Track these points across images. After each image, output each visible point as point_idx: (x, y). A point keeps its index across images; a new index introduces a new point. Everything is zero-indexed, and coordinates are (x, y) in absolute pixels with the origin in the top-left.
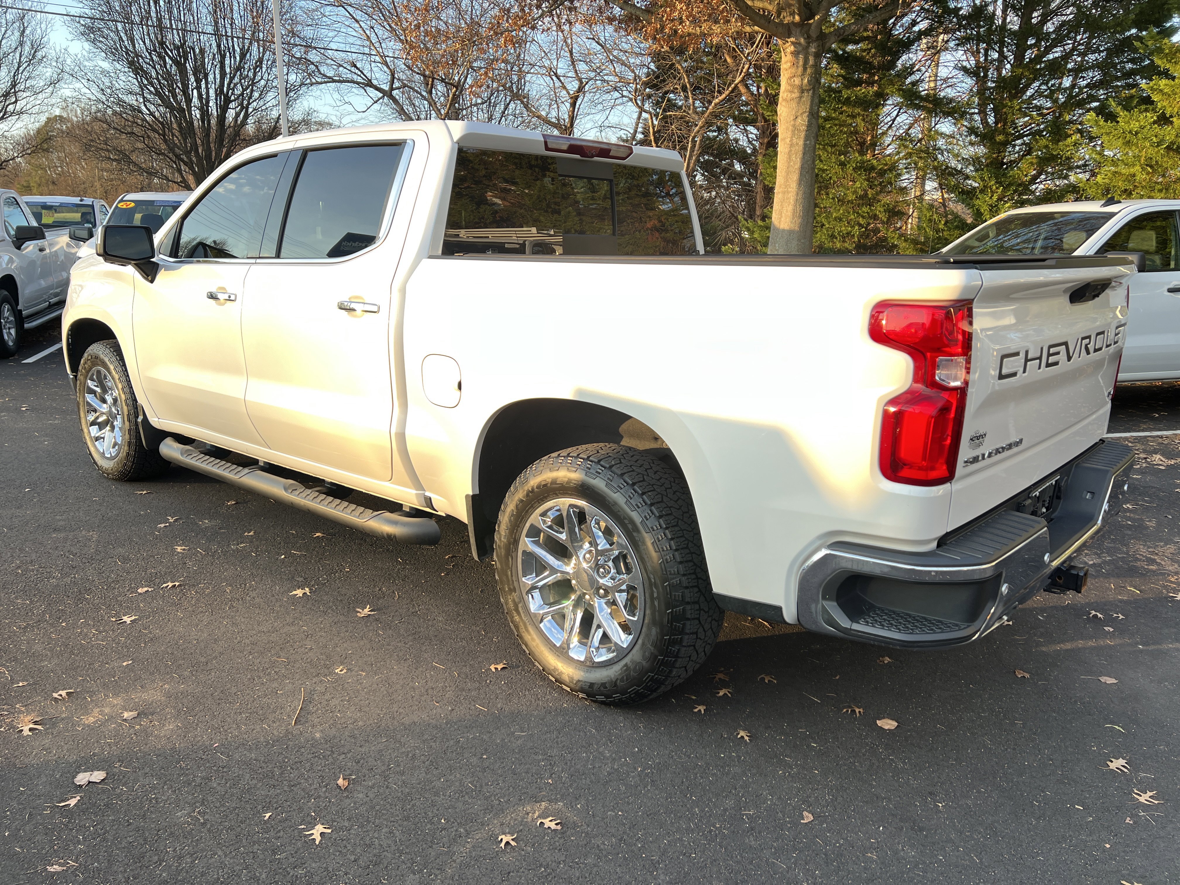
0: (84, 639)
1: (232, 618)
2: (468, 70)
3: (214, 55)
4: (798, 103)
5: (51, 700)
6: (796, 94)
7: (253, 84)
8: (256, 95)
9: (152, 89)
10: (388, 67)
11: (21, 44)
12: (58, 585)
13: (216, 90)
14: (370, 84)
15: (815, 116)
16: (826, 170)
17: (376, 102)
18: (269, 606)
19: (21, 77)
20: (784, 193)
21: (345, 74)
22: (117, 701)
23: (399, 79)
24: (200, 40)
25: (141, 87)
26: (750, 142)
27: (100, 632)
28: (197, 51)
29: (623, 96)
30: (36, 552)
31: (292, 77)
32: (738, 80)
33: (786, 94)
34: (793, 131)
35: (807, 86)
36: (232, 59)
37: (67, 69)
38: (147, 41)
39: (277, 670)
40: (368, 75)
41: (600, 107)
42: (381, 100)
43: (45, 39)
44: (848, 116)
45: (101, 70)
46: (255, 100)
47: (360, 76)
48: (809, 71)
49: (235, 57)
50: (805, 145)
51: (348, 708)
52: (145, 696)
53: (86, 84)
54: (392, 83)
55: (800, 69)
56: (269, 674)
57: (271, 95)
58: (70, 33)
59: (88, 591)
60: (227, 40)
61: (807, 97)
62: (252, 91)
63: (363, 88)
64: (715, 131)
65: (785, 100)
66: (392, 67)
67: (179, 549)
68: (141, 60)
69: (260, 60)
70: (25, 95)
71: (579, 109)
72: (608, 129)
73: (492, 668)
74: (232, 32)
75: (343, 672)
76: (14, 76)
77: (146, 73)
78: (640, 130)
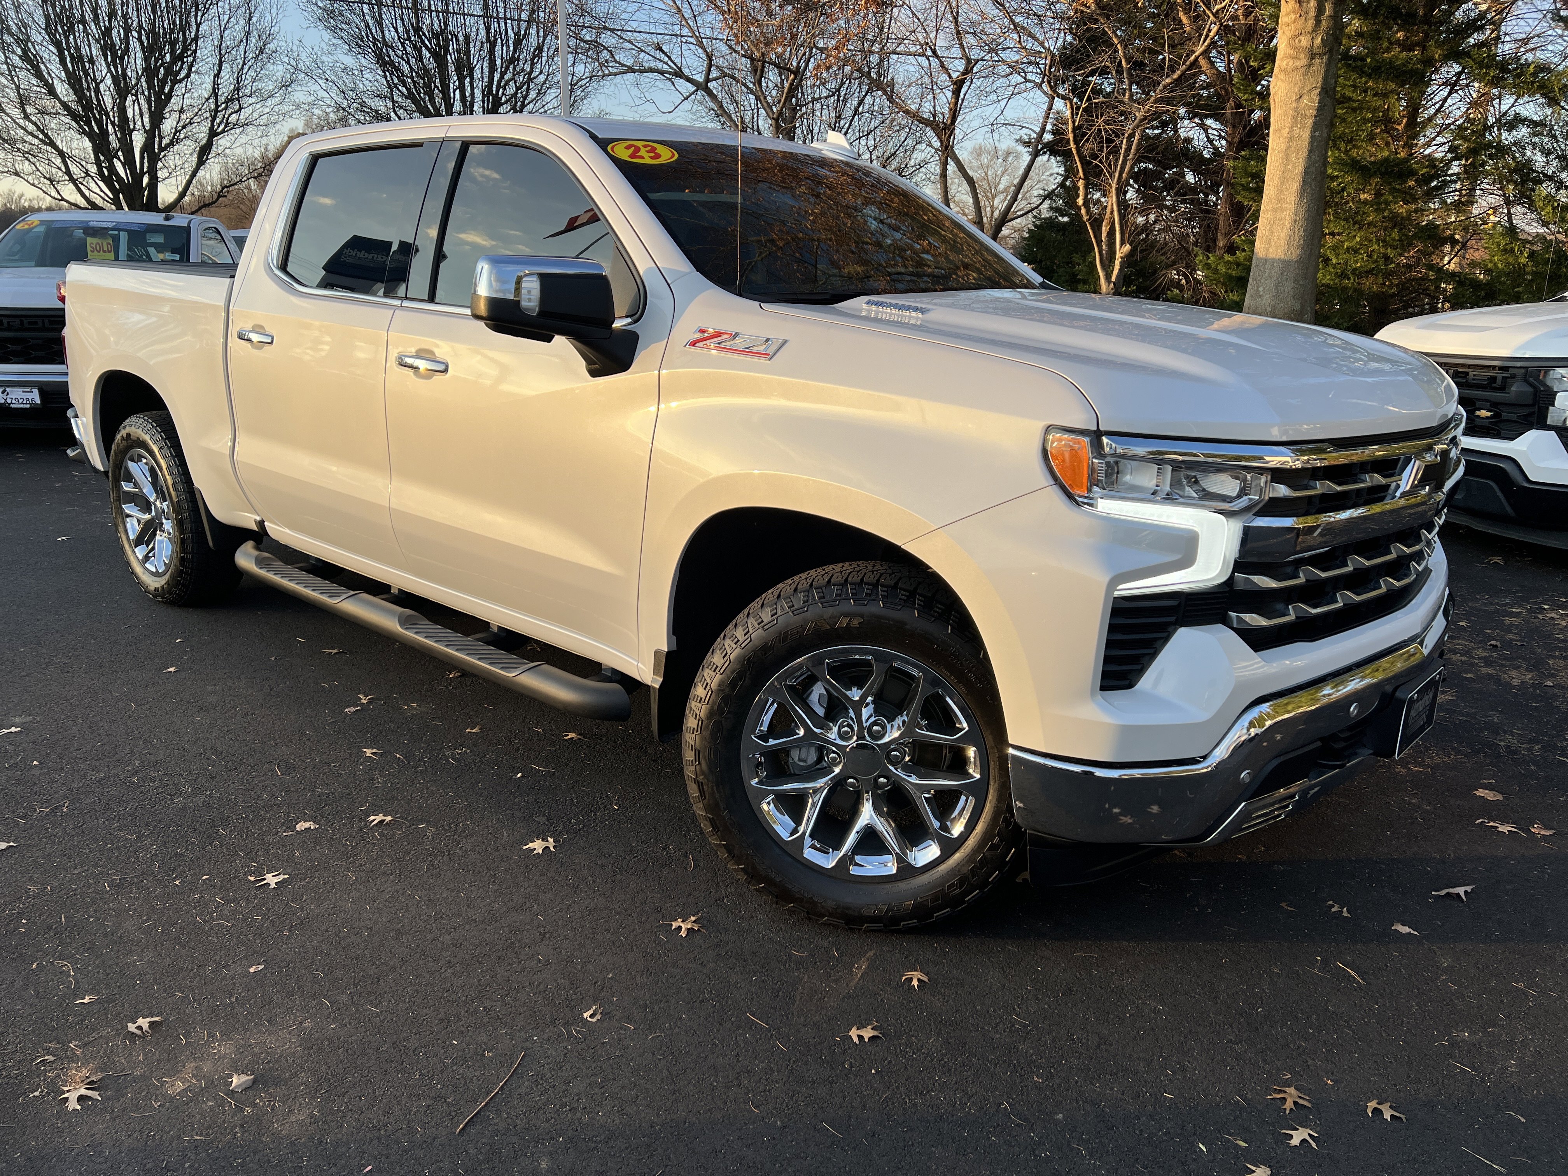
0: (200, 915)
1: (430, 889)
2: (811, 51)
3: (482, 43)
4: (1305, 74)
5: (125, 1037)
6: (1303, 61)
7: (530, 80)
8: (533, 95)
9: (404, 90)
10: (705, 50)
11: (248, 34)
12: (184, 809)
13: (483, 91)
14: (678, 73)
15: (1331, 93)
16: (1337, 177)
17: (686, 99)
18: (489, 869)
19: (247, 80)
20: (1275, 211)
21: (647, 61)
22: (224, 1049)
23: (717, 67)
24: (465, 24)
25: (389, 87)
26: (1210, 141)
27: (228, 902)
28: (461, 39)
29: (1027, 81)
30: (167, 747)
31: (580, 69)
32: (1200, 49)
33: (1285, 63)
34: (1295, 118)
35: (1319, 47)
36: (505, 48)
37: (301, 66)
38: (400, 29)
39: (488, 1004)
40: (678, 61)
41: (994, 97)
42: (693, 96)
43: (276, 29)
44: (1375, 95)
45: (342, 66)
46: (532, 101)
47: (666, 63)
48: (1324, 25)
49: (508, 46)
50: (1312, 137)
51: (600, 1104)
52: (271, 1042)
53: (323, 85)
54: (709, 71)
55: (1311, 23)
56: (475, 1012)
57: (552, 93)
58: (305, 18)
59: (225, 821)
60: (499, 23)
61: (1319, 65)
62: (528, 89)
63: (670, 80)
64: (1157, 128)
65: (1284, 71)
66: (709, 50)
67: (368, 752)
68: (391, 52)
69: (540, 48)
70: (251, 100)
71: (963, 100)
72: (1003, 128)
73: (854, 1033)
74: (505, 12)
75: (594, 1020)
76: (238, 78)
77: (397, 69)
78: (1049, 127)
